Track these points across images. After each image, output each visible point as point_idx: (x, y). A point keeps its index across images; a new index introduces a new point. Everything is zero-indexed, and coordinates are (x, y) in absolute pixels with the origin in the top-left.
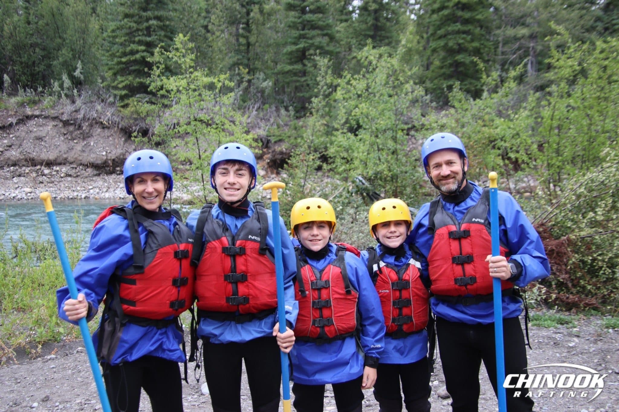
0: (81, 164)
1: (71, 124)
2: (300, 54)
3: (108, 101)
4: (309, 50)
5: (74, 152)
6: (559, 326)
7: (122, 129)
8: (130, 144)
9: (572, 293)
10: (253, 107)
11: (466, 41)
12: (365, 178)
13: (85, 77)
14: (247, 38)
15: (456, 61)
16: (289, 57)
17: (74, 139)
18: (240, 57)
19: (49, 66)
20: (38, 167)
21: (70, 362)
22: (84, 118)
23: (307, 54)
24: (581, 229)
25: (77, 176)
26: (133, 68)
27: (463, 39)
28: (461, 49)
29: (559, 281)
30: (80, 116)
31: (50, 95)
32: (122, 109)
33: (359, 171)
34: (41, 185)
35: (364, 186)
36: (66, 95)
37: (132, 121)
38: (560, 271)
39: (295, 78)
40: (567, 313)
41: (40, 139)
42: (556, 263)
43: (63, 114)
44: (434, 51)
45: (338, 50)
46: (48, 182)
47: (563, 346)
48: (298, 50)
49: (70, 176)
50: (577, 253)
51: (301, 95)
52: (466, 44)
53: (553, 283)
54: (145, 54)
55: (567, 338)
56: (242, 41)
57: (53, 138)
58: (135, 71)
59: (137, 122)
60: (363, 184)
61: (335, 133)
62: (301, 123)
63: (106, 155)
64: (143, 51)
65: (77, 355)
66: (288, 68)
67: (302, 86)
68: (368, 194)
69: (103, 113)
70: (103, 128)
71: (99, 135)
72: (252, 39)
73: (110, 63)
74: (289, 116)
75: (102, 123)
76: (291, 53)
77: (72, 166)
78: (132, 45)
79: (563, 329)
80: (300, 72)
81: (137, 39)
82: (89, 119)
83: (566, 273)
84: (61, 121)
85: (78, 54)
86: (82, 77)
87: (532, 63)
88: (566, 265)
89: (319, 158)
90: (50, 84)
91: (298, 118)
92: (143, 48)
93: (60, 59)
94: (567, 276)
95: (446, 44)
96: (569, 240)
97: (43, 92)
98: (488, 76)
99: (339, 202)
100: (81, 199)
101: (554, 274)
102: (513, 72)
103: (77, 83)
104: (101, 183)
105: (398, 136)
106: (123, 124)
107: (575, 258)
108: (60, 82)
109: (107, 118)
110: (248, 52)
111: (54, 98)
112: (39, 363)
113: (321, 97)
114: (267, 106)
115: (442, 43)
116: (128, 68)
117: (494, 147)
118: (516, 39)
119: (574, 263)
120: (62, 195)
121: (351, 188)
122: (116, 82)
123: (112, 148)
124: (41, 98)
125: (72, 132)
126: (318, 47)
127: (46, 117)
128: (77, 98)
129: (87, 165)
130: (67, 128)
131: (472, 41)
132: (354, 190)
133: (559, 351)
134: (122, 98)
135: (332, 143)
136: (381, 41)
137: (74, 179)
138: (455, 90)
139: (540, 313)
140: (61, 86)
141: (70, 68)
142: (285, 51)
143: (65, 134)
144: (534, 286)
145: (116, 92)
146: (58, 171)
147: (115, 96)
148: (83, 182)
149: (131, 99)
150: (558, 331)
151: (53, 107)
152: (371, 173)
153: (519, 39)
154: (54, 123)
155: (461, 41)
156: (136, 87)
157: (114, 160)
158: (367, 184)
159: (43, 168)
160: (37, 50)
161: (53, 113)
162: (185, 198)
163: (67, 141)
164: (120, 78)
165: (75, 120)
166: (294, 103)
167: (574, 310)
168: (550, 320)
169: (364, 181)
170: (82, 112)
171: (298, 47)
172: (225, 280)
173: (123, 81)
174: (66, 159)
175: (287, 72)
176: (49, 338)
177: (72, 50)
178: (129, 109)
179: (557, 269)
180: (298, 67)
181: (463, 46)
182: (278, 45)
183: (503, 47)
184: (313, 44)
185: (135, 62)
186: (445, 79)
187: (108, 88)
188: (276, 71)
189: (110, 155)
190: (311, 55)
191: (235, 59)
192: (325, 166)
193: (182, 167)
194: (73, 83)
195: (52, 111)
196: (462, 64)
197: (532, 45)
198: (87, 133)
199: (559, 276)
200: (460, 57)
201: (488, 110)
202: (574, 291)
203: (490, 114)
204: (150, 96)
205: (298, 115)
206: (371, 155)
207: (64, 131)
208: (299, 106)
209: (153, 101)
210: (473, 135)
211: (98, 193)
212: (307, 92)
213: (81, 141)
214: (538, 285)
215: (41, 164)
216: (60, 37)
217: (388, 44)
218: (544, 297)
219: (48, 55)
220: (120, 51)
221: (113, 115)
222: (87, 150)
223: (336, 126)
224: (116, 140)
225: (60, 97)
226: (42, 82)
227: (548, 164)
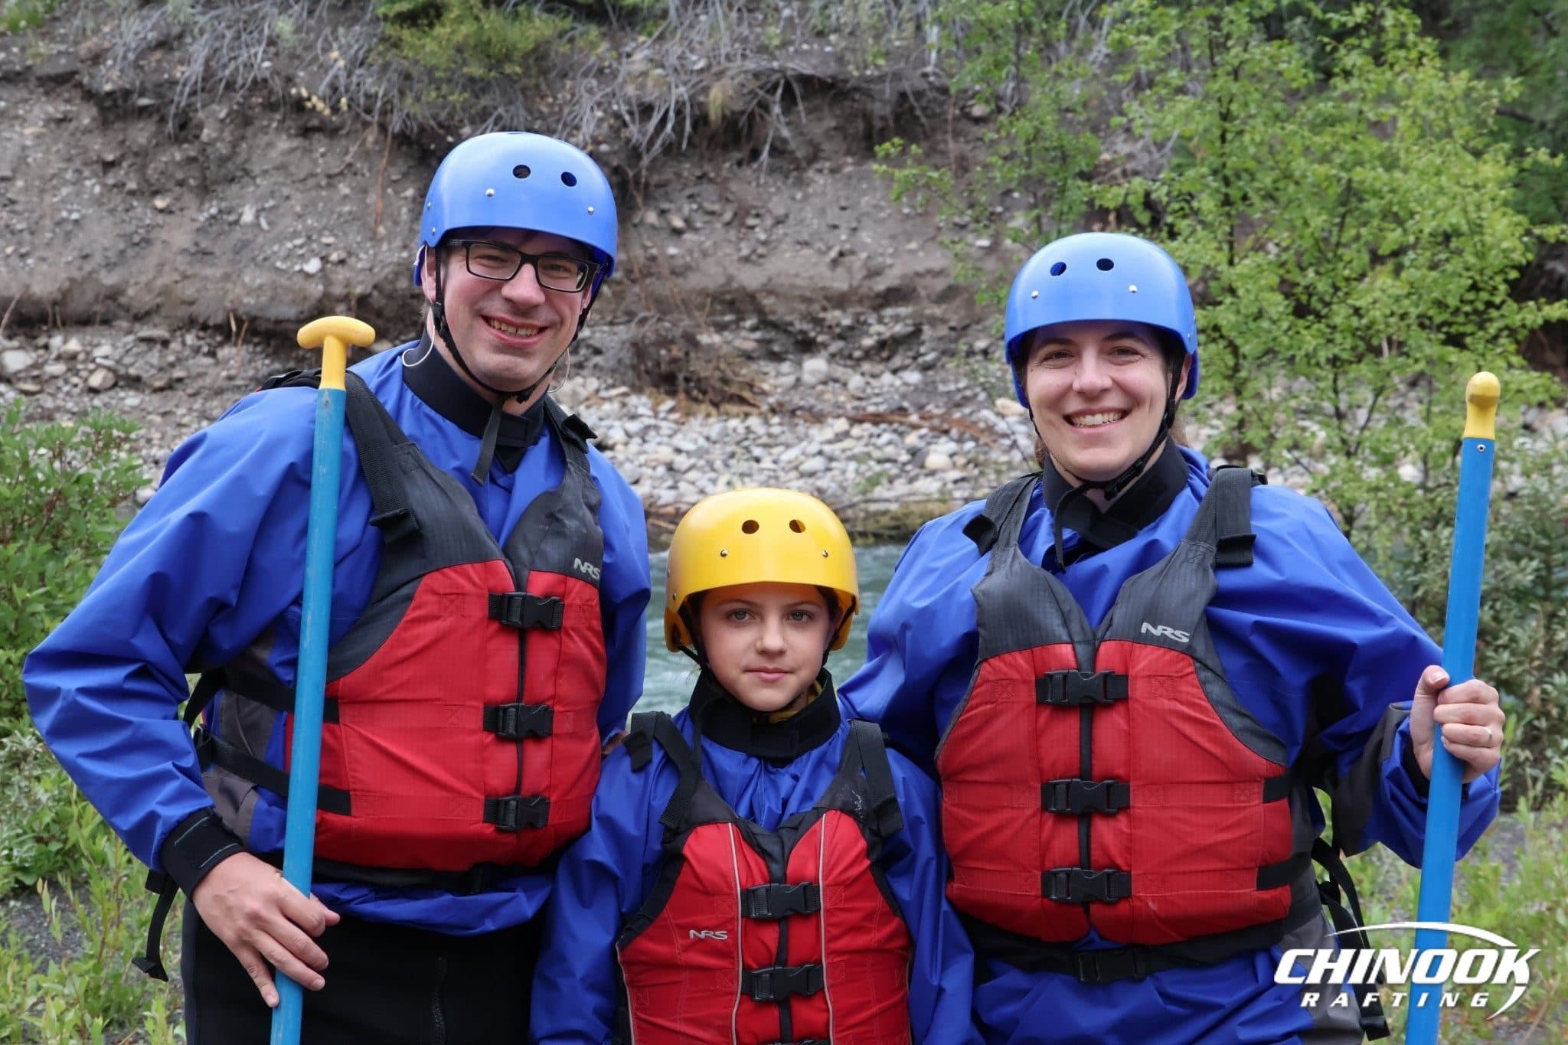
0: (191, 323)
1: (143, 112)
5: (152, 258)
7: (403, 139)
17: (156, 193)
22: (207, 83)
25: (170, 386)
30: (188, 71)
32: (405, 34)
37: (453, 98)
43: (96, 59)
49: (135, 383)
57: (47, 184)
59: (485, 101)
63: (323, 275)
69: (305, 54)
70: (306, 132)
71: (282, 167)
75: (299, 106)
77: (146, 332)
82: (230, 87)
84: (89, 95)
106: (410, 111)
109: (325, 81)
123: (354, 237)
125: (142, 156)
127: (12, 80)
130: (117, 132)
137: (154, 401)
143: (108, 166)
146: (72, 358)
148: (205, 416)
151: (44, 26)
154: (55, 109)
161: (45, 53)
163: (117, 199)
165: (163, 90)
170: (198, 49)
174: (113, 295)
178: (438, 31)
189: (341, 274)
193: (716, 339)
195: (43, 48)
198: (223, 160)
207: (101, 147)
213: (190, 200)
221: (359, 63)
222: (221, 247)
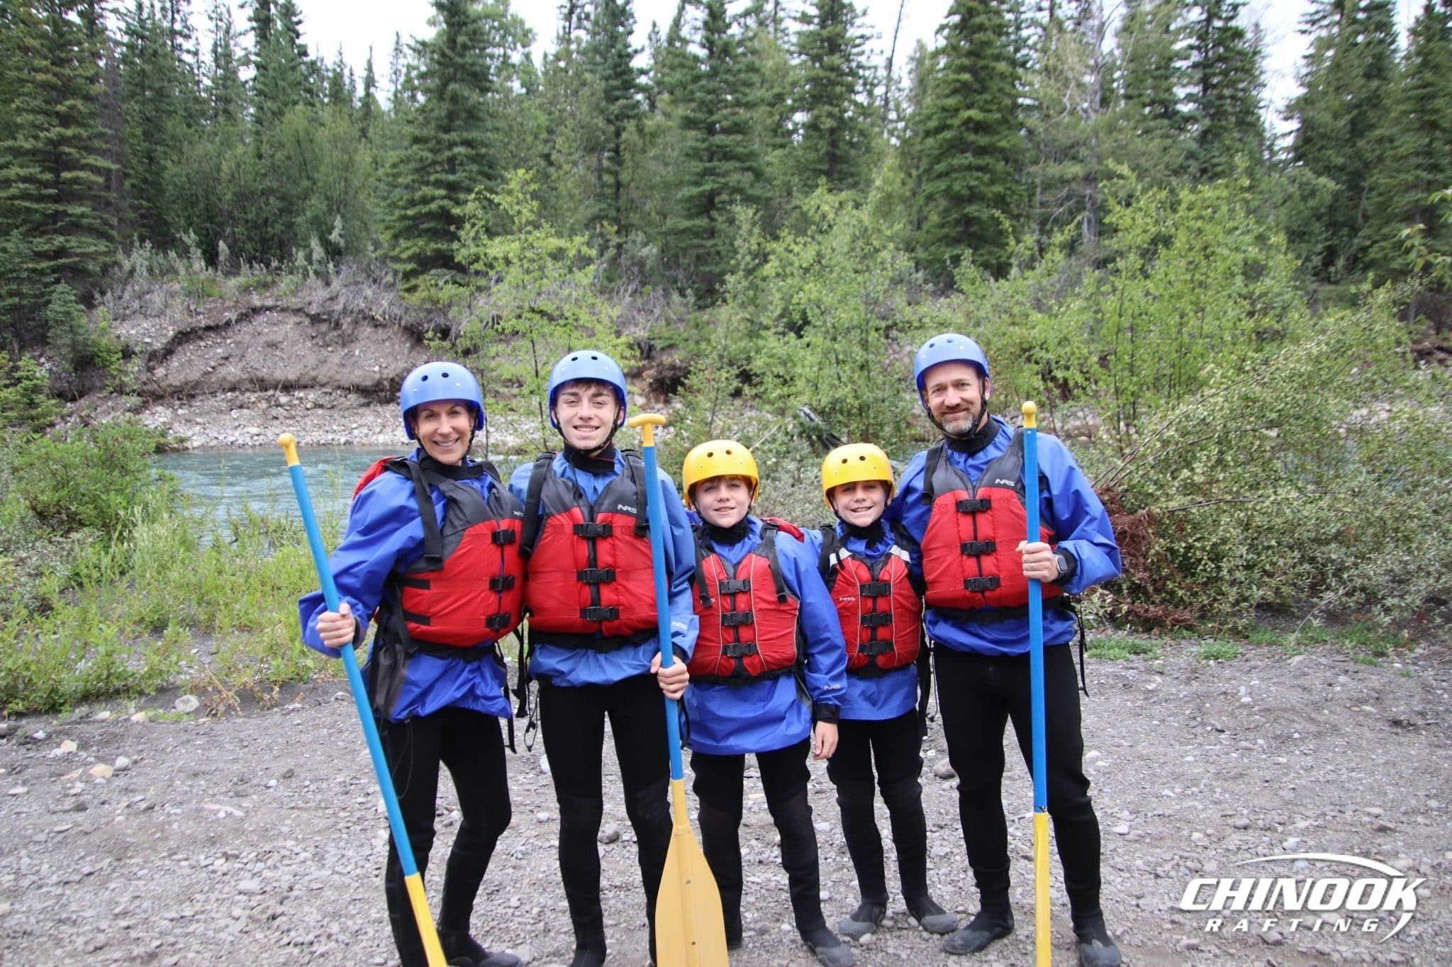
0: (339, 387)
1: (324, 321)
2: (704, 200)
3: (385, 281)
4: (719, 194)
5: (326, 367)
6: (1133, 657)
7: (406, 328)
8: (419, 353)
9: (1153, 603)
10: (626, 290)
11: (983, 183)
12: (814, 410)
13: (347, 242)
14: (616, 174)
15: (966, 216)
16: (686, 206)
17: (328, 346)
18: (604, 206)
19: (290, 225)
20: (271, 392)
21: (324, 715)
22: (344, 311)
23: (716, 200)
24: (1169, 498)
25: (333, 407)
26: (426, 226)
27: (978, 178)
28: (974, 196)
29: (1133, 583)
30: (338, 307)
31: (291, 273)
32: (406, 295)
33: (805, 399)
34: (275, 422)
35: (813, 424)
36: (317, 273)
37: (422, 315)
38: (1136, 566)
39: (695, 241)
40: (1146, 636)
41: (273, 345)
42: (1129, 553)
43: (310, 303)
44: (930, 198)
45: (769, 194)
46: (286, 418)
47: (1138, 690)
48: (701, 195)
49: (321, 406)
50: (1163, 537)
51: (707, 269)
52: (983, 189)
53: (1124, 586)
54: (445, 202)
55: (1145, 677)
56: (608, 178)
57: (294, 343)
58: (428, 230)
59: (432, 316)
60: (812, 420)
61: (763, 333)
62: (706, 317)
63: (380, 372)
64: (443, 198)
65: (336, 705)
66: (686, 223)
67: (709, 254)
68: (819, 438)
69: (375, 301)
70: (376, 326)
71: (368, 337)
72: (625, 176)
73: (387, 218)
74: (687, 305)
75: (373, 318)
76: (690, 199)
77: (324, 390)
78: (424, 188)
79: (1138, 661)
80: (705, 230)
81: (432, 178)
82: (352, 312)
83: (1145, 570)
84: (307, 315)
85: (336, 205)
86: (342, 243)
87: (1089, 222)
88: (1145, 557)
89: (737, 376)
90: (291, 255)
91: (700, 308)
92: (442, 192)
93: (308, 213)
94: (1147, 574)
95: (949, 188)
96: (1150, 515)
97: (279, 268)
98: (1018, 241)
99: (770, 450)
100: (339, 445)
101: (1126, 571)
102: (1059, 235)
103: (334, 253)
104: (371, 418)
105: (870, 339)
106: (408, 319)
107: (1159, 545)
108: (307, 250)
109: (381, 310)
110: (617, 196)
111: (297, 278)
112: (275, 716)
113: (741, 273)
114: (649, 288)
115: (942, 185)
116: (417, 225)
117: (1029, 360)
118: (1063, 181)
119: (1157, 553)
120: (308, 439)
121: (790, 427)
122: (397, 250)
123: (390, 359)
124: (277, 279)
125: (324, 334)
126: (736, 190)
127: (283, 310)
128: (333, 277)
129: (349, 389)
130: (316, 326)
131: (992, 182)
132: (796, 431)
133: (1131, 697)
134: (407, 276)
135: (758, 351)
136: (841, 180)
137: (327, 412)
138: (964, 263)
139: (1102, 636)
140: (309, 258)
141: (324, 227)
142: (679, 195)
143: (313, 338)
144: (1094, 591)
145: (397, 266)
146: (301, 399)
147: (396, 272)
148: (343, 416)
149: (421, 278)
150: (1131, 665)
151: (294, 294)
152: (825, 401)
153: (1068, 182)
154: (297, 319)
155: (973, 183)
156: (431, 258)
157: (392, 380)
158: (818, 420)
159: (278, 393)
160: (272, 200)
161: (294, 302)
162: (511, 444)
163: (316, 349)
164: (403, 243)
165: (330, 313)
166: (694, 282)
167: (1156, 630)
168: (1118, 647)
169: (813, 416)
170: (342, 300)
171: (701, 189)
172: (579, 579)
173: (410, 247)
174: (314, 379)
175: (684, 231)
176: (290, 676)
177: (327, 198)
178: (417, 294)
179: (1131, 564)
180: (702, 222)
181: (977, 191)
182: (667, 186)
183: (1041, 193)
184: (727, 184)
185: (430, 216)
186: (948, 245)
187: (384, 260)
188: (664, 229)
189: (386, 371)
190: (724, 202)
191: (595, 210)
192: (746, 389)
193: (506, 390)
194: (327, 252)
195: (293, 300)
196: (977, 220)
197: (1088, 192)
198: (350, 335)
199: (1133, 575)
200: (972, 209)
201: (1018, 297)
202: (1157, 598)
203: (1022, 304)
204: (453, 272)
205: (701, 303)
206: (826, 371)
207: (311, 331)
208: (703, 287)
209: (458, 279)
210: (994, 339)
211: (366, 435)
212: (717, 264)
213: (339, 348)
214: (1100, 591)
215: (275, 388)
216: (308, 178)
217: (854, 186)
218: (1109, 609)
219: (289, 207)
220: (405, 197)
221: (391, 304)
222: (349, 363)
223: (765, 321)
224: (397, 347)
225: (306, 275)
226: (278, 252)
227: (1117, 390)
